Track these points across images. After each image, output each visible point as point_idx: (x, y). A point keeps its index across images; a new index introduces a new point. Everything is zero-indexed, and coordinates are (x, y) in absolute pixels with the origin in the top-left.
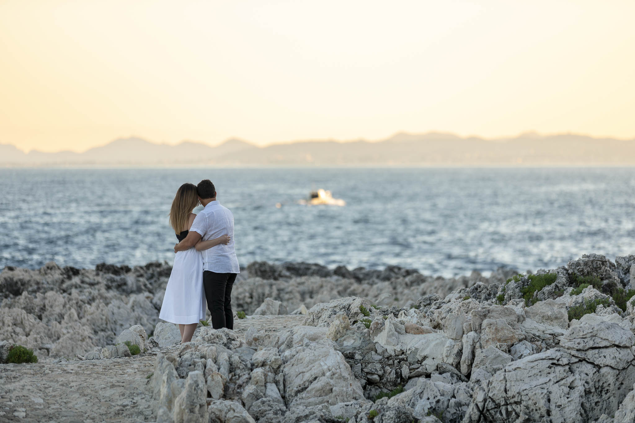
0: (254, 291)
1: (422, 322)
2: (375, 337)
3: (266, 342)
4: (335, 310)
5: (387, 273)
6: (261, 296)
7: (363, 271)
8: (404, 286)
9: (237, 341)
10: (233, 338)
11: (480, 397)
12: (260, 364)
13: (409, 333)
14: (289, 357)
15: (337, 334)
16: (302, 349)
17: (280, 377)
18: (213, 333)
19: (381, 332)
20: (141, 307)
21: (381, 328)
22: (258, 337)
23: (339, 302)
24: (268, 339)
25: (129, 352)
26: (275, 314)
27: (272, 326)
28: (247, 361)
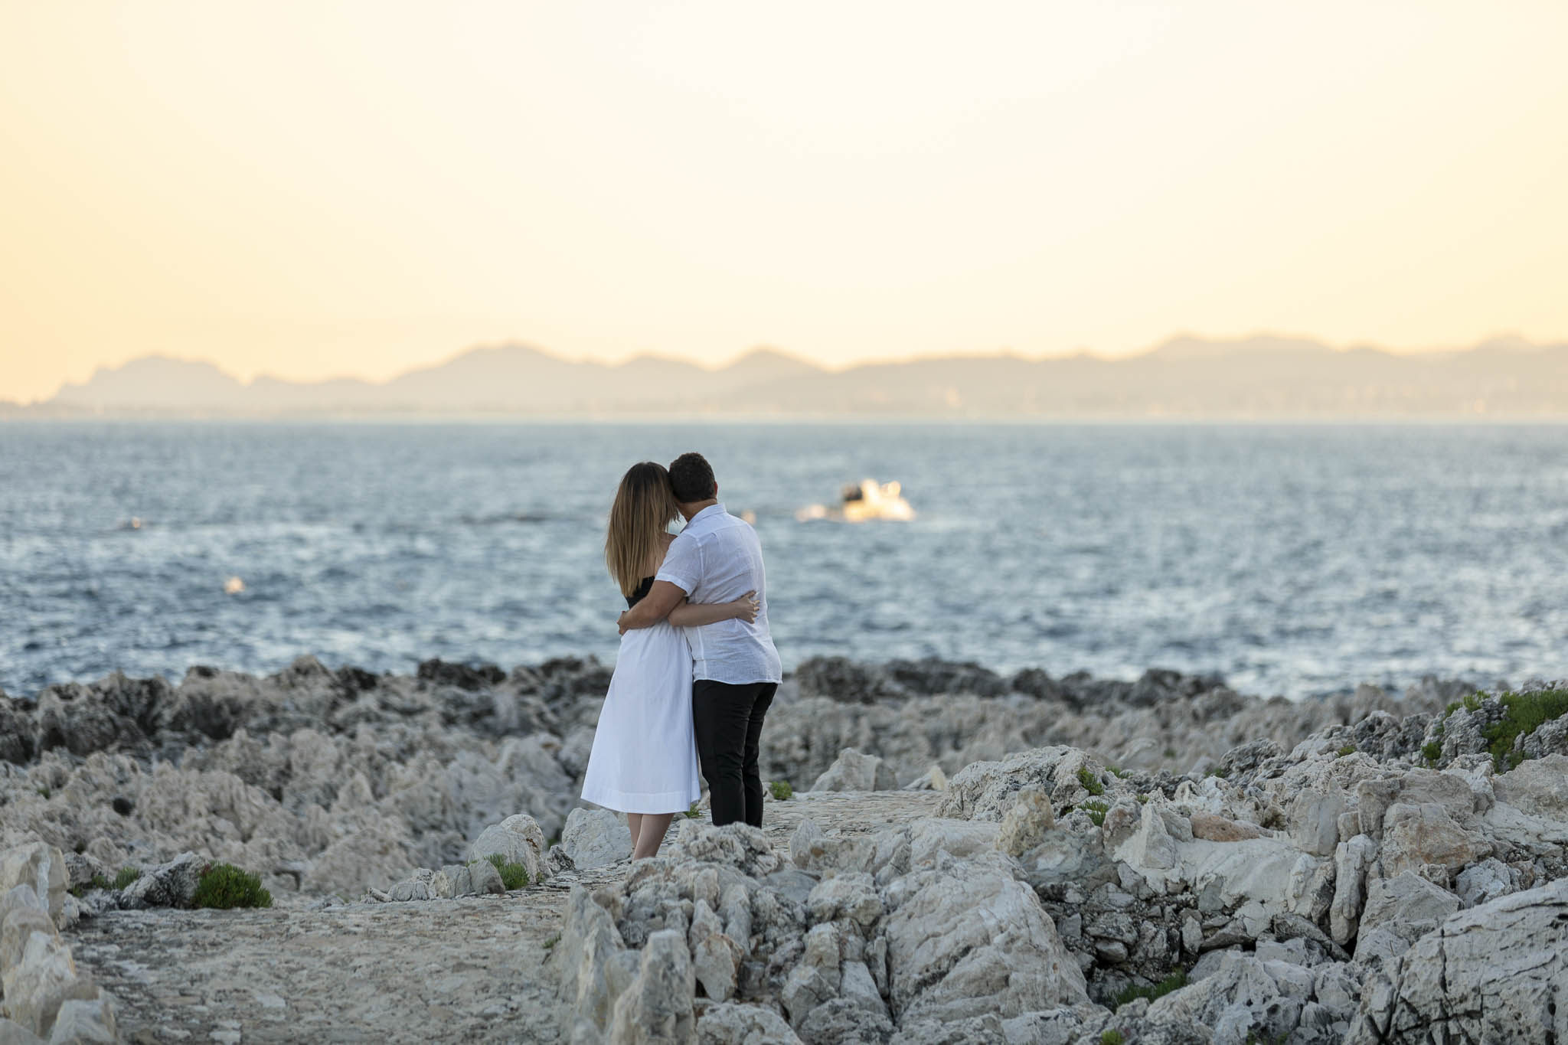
0: (815, 730)
1: (1235, 811)
2: (1116, 848)
3: (844, 858)
4: (1016, 778)
5: (1146, 688)
6: (831, 744)
7: (1086, 683)
8: (1190, 719)
9: (770, 855)
10: (759, 849)
11: (1378, 999)
12: (828, 915)
13: (1202, 838)
14: (901, 896)
15: (1022, 839)
16: (933, 877)
17: (877, 948)
18: (711, 836)
19: (1131, 835)
20: (530, 770)
21: (1132, 826)
22: (824, 845)
23: (1025, 760)
24: (848, 852)
25: (500, 882)
26: (866, 789)
27: (858, 819)
28: (796, 906)
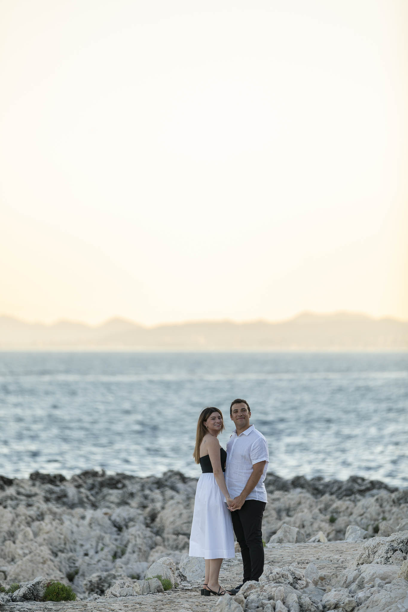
4: (392, 544)
9: (303, 580)
10: (297, 577)
12: (333, 607)
14: (363, 599)
18: (278, 572)
22: (325, 576)
23: (396, 536)
24: (335, 579)
25: (162, 587)
26: (293, 542)
27: (303, 558)
28: (319, 603)
